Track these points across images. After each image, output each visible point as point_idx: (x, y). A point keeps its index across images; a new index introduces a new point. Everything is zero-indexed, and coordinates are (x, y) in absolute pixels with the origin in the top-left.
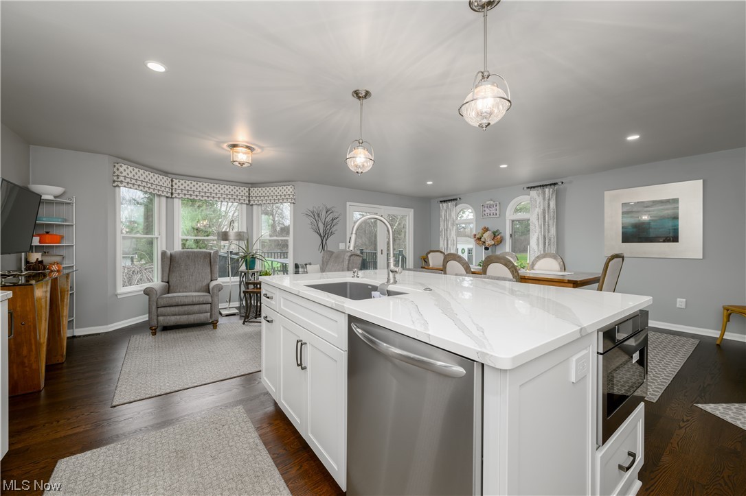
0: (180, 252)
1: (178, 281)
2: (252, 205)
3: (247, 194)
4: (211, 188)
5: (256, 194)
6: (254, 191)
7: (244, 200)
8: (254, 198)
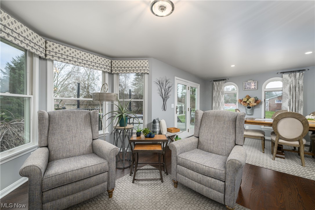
0: (53, 112)
1: (60, 144)
2: (113, 74)
3: (110, 65)
4: (83, 55)
5: (117, 65)
6: (116, 63)
7: (108, 69)
8: (116, 68)
